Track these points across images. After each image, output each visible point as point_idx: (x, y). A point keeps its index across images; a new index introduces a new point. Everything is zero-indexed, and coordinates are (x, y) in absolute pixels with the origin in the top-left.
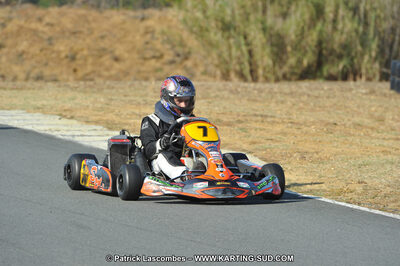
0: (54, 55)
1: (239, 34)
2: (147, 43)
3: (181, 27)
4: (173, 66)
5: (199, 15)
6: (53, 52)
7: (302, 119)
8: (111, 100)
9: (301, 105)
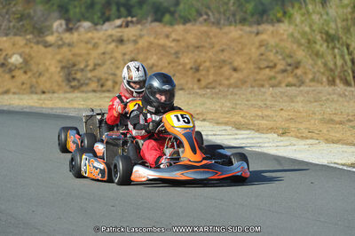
0: (180, 67)
1: (342, 45)
2: (262, 55)
4: (285, 74)
6: (180, 64)
8: (236, 104)
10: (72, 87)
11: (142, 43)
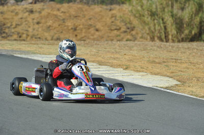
0: (65, 28)
1: (159, 18)
2: (113, 22)
3: (130, 14)
4: (126, 34)
5: (139, 8)
6: (65, 26)
7: (195, 61)
8: (99, 50)
9: (194, 54)
10: (3, 37)
11: (44, 13)
